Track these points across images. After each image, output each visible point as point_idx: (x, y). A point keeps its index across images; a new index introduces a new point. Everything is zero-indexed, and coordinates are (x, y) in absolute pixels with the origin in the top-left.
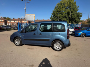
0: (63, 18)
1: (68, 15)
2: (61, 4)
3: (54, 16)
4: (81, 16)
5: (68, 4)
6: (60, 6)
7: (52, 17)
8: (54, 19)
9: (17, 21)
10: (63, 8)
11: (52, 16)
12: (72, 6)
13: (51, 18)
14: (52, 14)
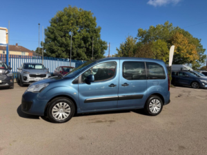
0: (76, 47)
3: (54, 39)
4: (105, 48)
6: (67, 21)
7: (46, 43)
12: (91, 25)
14: (46, 35)
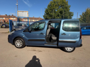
0: (56, 16)
1: (61, 14)
2: (55, 2)
3: (48, 14)
5: (61, 3)
6: (53, 5)
8: (48, 17)
9: (4, 18)
10: (57, 7)
11: (45, 14)
12: (65, 5)
13: (44, 16)
14: (45, 12)
